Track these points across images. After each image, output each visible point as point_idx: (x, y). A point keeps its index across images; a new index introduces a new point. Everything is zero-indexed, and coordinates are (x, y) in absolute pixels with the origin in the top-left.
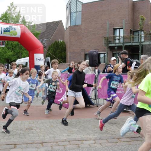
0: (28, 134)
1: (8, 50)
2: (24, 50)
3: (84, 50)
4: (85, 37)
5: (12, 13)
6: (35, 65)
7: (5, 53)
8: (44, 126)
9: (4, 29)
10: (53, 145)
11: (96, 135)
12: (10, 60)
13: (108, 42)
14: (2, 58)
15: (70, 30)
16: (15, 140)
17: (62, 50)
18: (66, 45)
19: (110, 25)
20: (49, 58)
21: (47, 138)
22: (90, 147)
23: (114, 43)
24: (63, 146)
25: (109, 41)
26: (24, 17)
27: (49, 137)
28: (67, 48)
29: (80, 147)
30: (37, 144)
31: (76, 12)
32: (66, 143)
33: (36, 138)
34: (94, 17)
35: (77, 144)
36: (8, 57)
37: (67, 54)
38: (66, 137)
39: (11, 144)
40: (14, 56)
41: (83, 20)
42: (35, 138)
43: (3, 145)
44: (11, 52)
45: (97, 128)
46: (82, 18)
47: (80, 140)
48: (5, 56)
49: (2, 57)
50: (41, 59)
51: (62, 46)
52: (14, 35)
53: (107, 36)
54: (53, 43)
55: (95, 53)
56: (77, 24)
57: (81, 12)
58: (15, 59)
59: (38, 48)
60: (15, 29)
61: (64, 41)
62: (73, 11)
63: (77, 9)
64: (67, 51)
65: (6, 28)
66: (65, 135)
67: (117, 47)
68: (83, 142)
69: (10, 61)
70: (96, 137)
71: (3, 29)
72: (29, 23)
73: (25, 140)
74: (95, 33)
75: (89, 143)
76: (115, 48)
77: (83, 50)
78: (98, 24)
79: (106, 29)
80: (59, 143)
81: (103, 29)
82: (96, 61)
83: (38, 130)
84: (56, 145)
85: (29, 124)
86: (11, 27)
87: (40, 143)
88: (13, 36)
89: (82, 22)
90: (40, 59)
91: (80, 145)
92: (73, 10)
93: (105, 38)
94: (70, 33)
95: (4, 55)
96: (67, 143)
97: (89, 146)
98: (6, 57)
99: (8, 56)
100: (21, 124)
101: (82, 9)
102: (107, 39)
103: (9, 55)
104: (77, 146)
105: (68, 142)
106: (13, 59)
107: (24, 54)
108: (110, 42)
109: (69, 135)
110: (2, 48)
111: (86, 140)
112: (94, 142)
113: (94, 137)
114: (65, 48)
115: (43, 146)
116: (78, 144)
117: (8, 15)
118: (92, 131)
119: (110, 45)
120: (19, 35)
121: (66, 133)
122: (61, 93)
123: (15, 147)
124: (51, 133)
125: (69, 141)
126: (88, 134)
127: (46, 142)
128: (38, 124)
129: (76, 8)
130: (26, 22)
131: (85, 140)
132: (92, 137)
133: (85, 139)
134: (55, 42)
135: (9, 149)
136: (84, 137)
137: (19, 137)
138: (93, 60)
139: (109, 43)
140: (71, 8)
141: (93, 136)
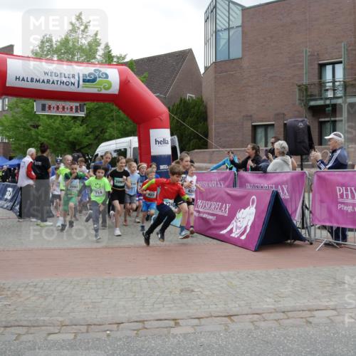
0: (190, 299)
1: (75, 121)
2: (109, 122)
3: (251, 116)
4: (252, 86)
5: (80, 36)
6: (152, 154)
7: (67, 130)
8: (215, 284)
9: (84, 75)
10: (255, 319)
11: (333, 299)
12: (79, 145)
13: (307, 96)
14: (61, 141)
15: (216, 72)
16: (169, 312)
17: (198, 118)
18: (208, 106)
19: (310, 55)
20: (176, 138)
21: (234, 308)
22: (332, 321)
23: (321, 99)
24: (276, 320)
25: (309, 93)
26: (107, 46)
27: (237, 305)
28: (209, 114)
29: (310, 323)
30: (218, 318)
31: (229, 29)
32: (278, 314)
33: (211, 306)
34: (271, 37)
35: (302, 318)
36: (75, 138)
37: (209, 128)
38: (273, 305)
39: (166, 320)
40: (87, 135)
41: (246, 46)
42: (209, 308)
43: (150, 320)
44: (81, 128)
45: (329, 286)
46: (243, 43)
47: (305, 309)
48: (68, 136)
49: (61, 138)
50: (164, 142)
51: (197, 108)
52: (105, 89)
53: (305, 81)
54: (178, 102)
55: (301, 125)
56: (232, 57)
57: (240, 29)
58: (90, 142)
59: (157, 117)
60: (107, 76)
61: (202, 98)
62: (220, 26)
63: (231, 23)
64: (209, 120)
65: (87, 73)
66: (268, 300)
67: (330, 108)
68: (313, 313)
69: (77, 148)
70: (336, 303)
71: (81, 76)
72: (118, 58)
73: (192, 312)
74: (276, 76)
75: (327, 316)
76: (327, 109)
77: (247, 116)
78: (281, 53)
79: (303, 66)
80: (264, 315)
81: (294, 66)
82: (304, 142)
83: (207, 293)
84: (260, 320)
85: (181, 280)
86: (98, 70)
87: (225, 316)
88: (104, 92)
89: (243, 50)
90: (162, 140)
91: (311, 320)
92: (222, 24)
93: (299, 86)
94: (215, 77)
95: (66, 135)
96: (281, 316)
97: (329, 321)
98: (71, 139)
99: (75, 136)
100: (163, 280)
101: (243, 22)
102: (304, 89)
103: (78, 134)
104: (304, 320)
105: (282, 314)
106: (86, 141)
107: (110, 130)
108: (311, 95)
109: (276, 299)
110: (60, 119)
111: (319, 310)
112: (334, 313)
113: (332, 303)
114: (206, 112)
115: (233, 321)
116: (305, 318)
117: (71, 43)
118: (323, 293)
119: (312, 103)
120: (115, 89)
121: (270, 298)
122: (226, 215)
123: (177, 324)
124: (236, 297)
125: (284, 312)
126: (315, 298)
127: (236, 314)
128: (200, 280)
129: (227, 20)
130: (113, 57)
131: (316, 310)
132: (327, 304)
133: (315, 307)
134: (181, 100)
135: (167, 328)
136: (310, 304)
137: (173, 305)
138: (298, 141)
139: (309, 98)
140: (218, 21)
141: (328, 302)
